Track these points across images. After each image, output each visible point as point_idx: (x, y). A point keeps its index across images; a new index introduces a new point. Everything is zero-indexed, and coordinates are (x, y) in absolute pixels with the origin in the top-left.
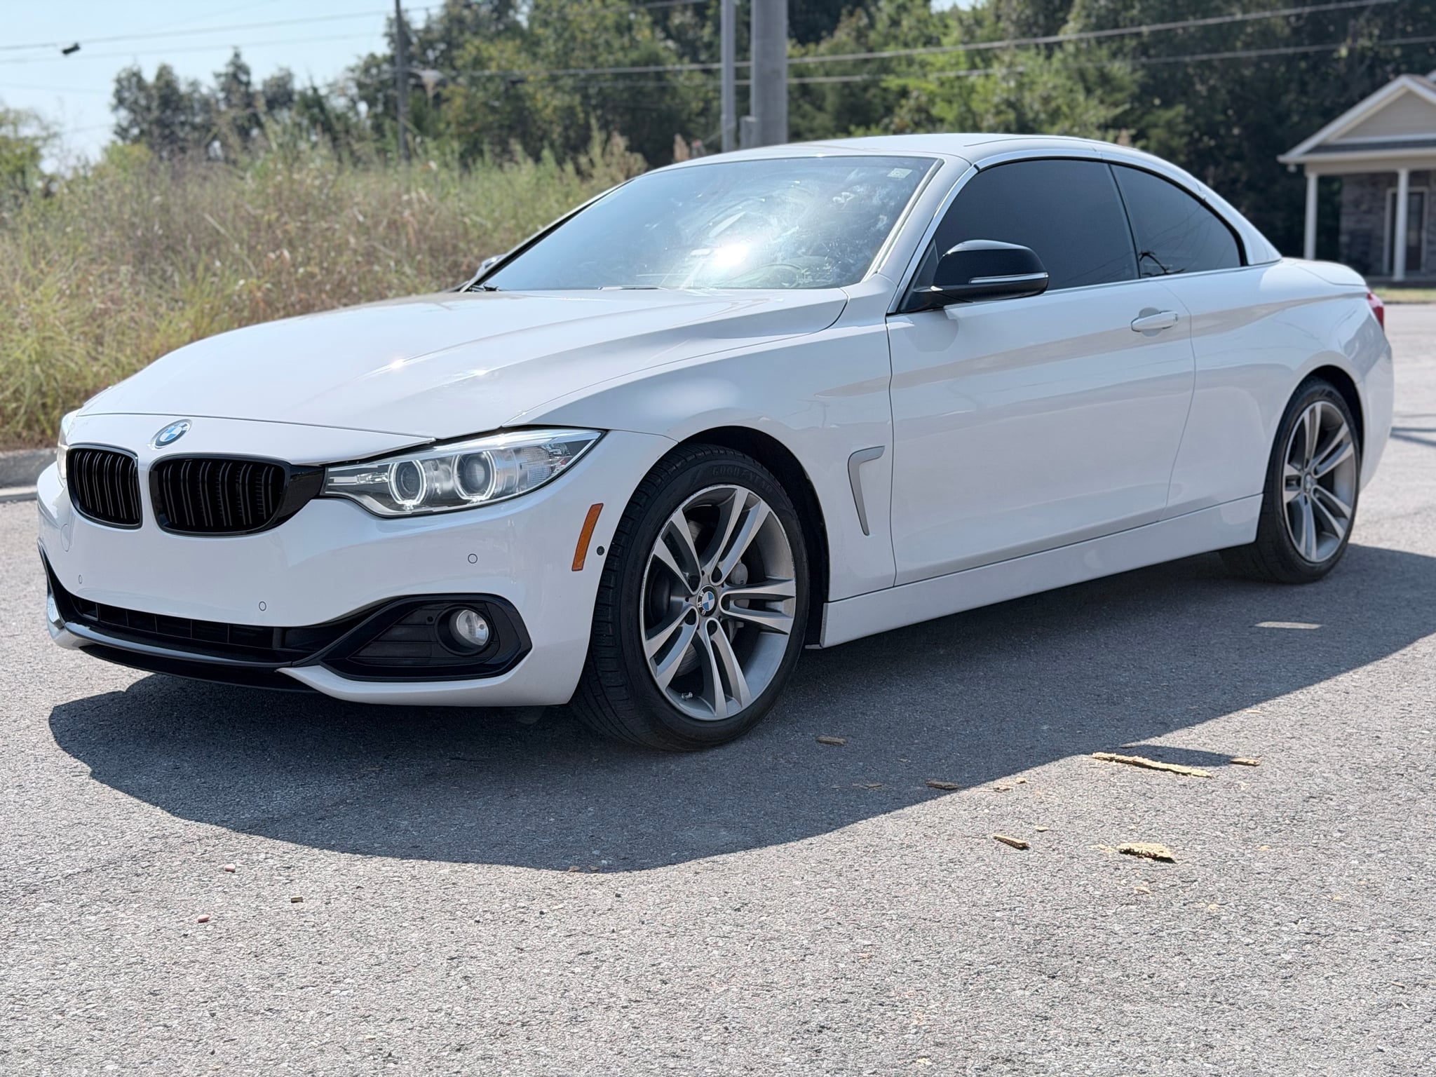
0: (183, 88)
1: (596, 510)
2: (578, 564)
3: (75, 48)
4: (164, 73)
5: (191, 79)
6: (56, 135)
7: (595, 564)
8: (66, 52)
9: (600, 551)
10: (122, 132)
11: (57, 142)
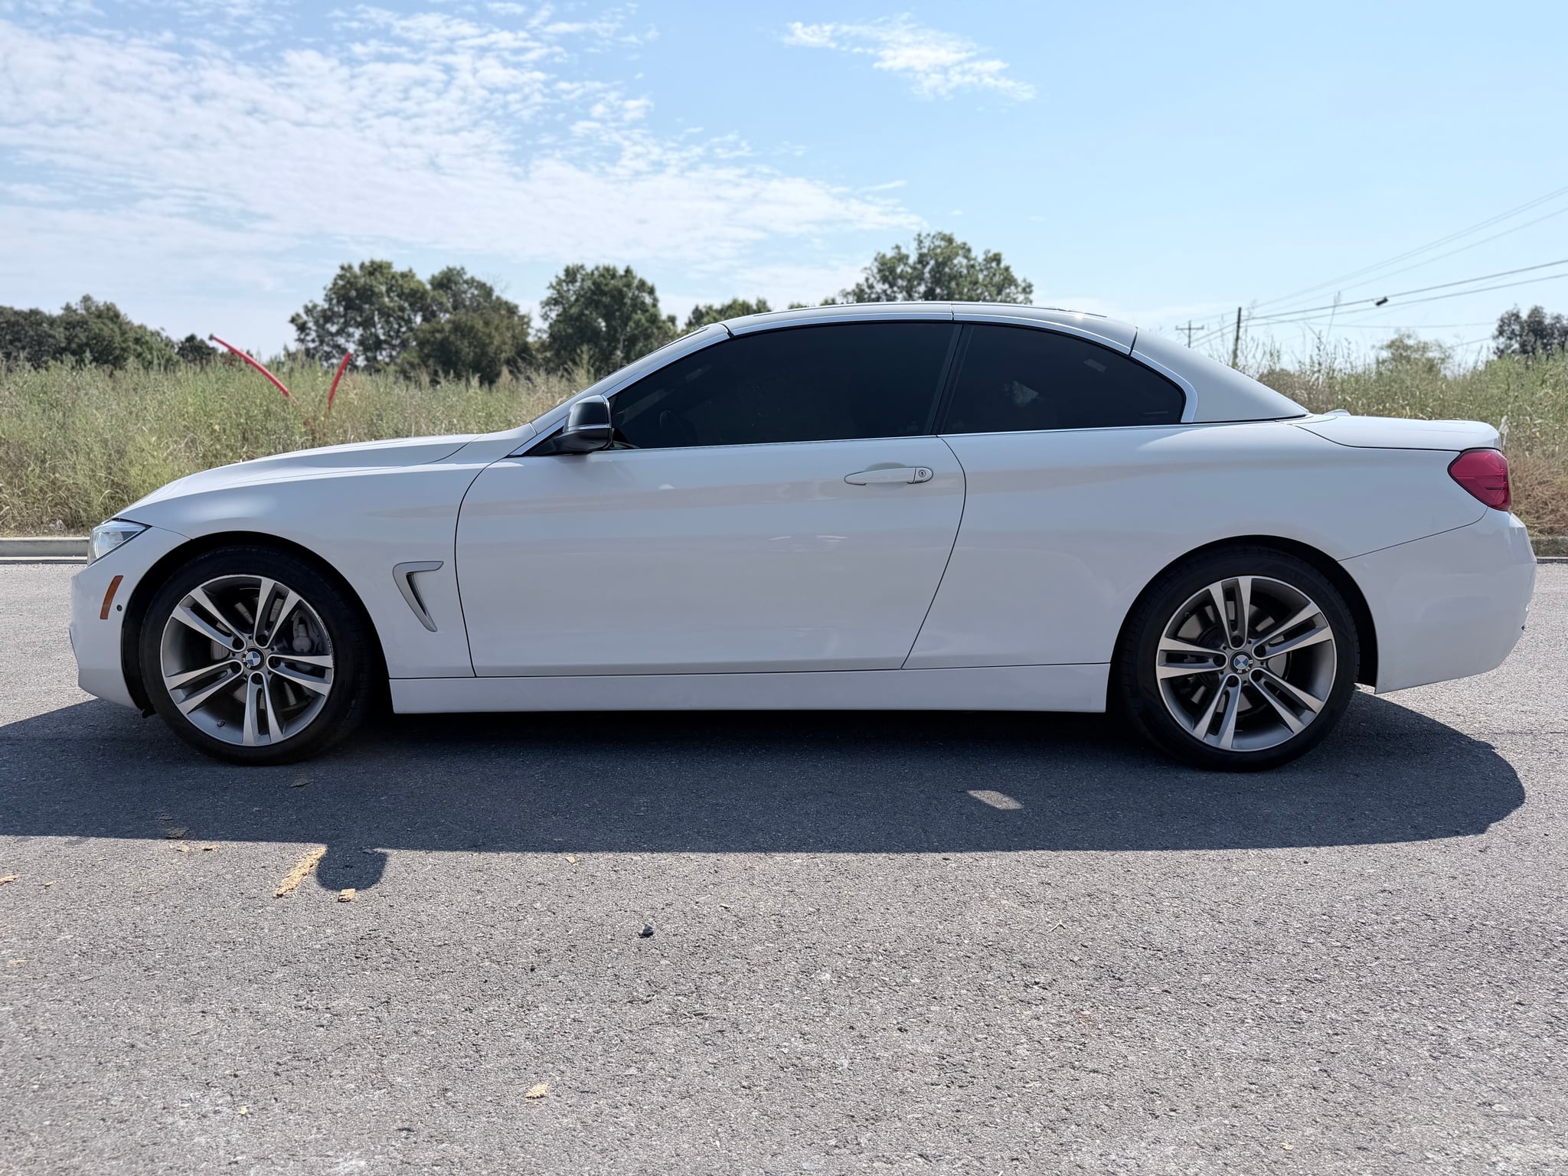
0: (1547, 321)
1: (117, 581)
2: (104, 615)
3: (1385, 300)
4: (1536, 312)
5: (1555, 315)
6: (1448, 357)
7: (117, 618)
8: (1379, 304)
9: (119, 608)
10: (1500, 353)
11: (1451, 360)
